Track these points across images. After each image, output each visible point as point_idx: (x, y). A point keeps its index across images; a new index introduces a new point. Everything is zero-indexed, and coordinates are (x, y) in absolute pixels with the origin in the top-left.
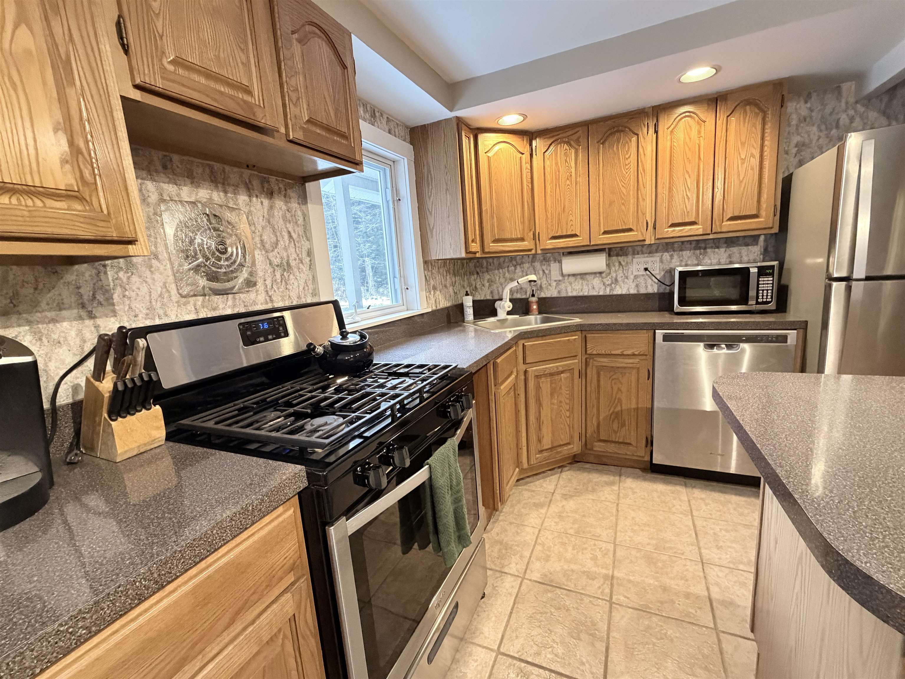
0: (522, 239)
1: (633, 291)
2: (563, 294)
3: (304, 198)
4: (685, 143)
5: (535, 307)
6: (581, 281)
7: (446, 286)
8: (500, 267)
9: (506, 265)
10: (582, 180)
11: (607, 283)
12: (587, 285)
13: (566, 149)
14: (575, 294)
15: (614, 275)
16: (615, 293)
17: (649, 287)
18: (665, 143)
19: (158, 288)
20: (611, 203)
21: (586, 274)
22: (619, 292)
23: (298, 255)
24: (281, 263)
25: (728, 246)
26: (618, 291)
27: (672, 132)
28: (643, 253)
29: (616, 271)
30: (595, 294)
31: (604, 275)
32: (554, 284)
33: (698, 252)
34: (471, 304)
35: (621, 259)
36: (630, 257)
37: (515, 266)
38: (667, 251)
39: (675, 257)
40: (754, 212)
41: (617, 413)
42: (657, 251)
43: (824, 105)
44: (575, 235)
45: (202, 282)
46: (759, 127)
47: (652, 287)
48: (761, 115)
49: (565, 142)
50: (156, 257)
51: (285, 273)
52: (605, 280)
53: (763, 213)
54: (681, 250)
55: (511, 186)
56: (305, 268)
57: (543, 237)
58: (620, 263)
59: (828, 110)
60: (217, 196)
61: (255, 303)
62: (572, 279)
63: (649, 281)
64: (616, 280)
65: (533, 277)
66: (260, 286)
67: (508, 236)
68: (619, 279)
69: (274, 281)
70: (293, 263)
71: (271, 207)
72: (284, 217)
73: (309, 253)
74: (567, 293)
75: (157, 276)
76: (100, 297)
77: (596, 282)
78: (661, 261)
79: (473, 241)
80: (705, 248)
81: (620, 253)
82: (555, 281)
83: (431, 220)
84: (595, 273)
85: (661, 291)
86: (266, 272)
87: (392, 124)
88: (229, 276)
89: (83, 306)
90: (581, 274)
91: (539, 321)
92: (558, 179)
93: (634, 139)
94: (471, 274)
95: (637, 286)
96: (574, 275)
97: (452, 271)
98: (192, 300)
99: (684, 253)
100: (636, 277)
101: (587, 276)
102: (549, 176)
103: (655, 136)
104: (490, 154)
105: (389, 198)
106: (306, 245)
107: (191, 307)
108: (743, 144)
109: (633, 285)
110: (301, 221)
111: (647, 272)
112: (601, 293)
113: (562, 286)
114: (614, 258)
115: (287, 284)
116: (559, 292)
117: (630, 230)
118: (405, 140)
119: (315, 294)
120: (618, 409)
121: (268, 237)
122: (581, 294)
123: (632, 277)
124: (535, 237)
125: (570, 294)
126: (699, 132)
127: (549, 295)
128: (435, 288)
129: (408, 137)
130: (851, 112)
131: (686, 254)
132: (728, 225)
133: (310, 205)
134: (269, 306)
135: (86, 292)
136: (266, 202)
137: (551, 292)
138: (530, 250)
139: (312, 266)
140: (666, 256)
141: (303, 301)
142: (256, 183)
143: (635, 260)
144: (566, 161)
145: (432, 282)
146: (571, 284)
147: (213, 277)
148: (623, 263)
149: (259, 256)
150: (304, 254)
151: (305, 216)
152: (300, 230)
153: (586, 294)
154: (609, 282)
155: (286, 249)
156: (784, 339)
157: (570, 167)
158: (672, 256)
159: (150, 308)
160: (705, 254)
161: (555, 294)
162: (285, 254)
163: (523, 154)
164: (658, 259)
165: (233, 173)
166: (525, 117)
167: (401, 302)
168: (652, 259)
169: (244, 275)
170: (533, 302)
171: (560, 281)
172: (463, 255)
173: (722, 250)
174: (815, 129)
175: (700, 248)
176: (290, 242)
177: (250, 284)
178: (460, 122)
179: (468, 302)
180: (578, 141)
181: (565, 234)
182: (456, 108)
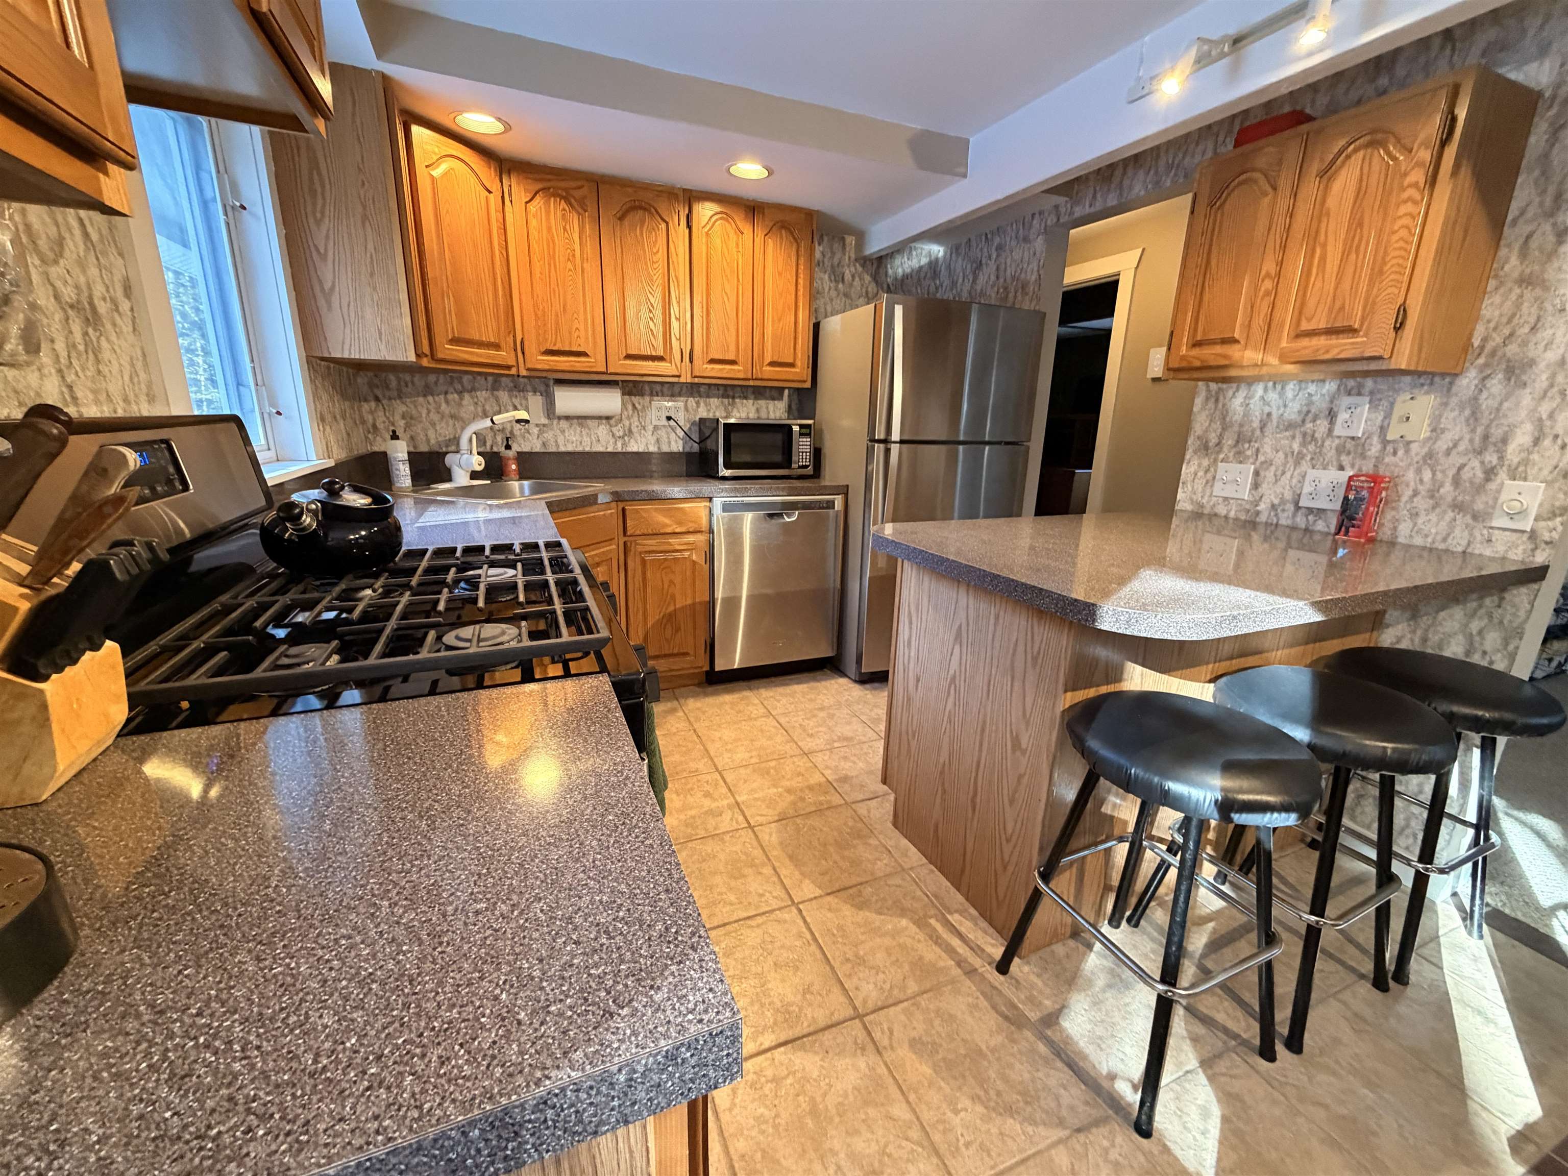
0: (497, 346)
1: (652, 448)
2: (553, 449)
4: (723, 254)
5: (514, 467)
6: (578, 429)
10: (591, 268)
11: (618, 434)
12: (589, 435)
13: (564, 210)
14: (570, 448)
15: (627, 423)
16: (629, 449)
17: (673, 443)
18: (700, 250)
21: (586, 418)
22: (635, 449)
23: (108, 291)
24: (78, 302)
25: (756, 398)
26: (633, 447)
27: (707, 233)
28: (663, 395)
29: (629, 418)
30: (601, 449)
31: (612, 422)
32: (535, 430)
33: (726, 401)
34: (405, 456)
35: (636, 399)
36: (647, 398)
38: (691, 395)
39: (702, 404)
40: (791, 361)
41: (670, 614)
42: (680, 395)
43: (833, 253)
44: (585, 354)
46: (794, 259)
47: (676, 445)
48: (795, 245)
49: (562, 197)
51: (90, 331)
52: (614, 429)
53: (799, 363)
54: (708, 396)
55: (475, 245)
56: (125, 326)
57: (531, 348)
58: (634, 407)
59: (836, 261)
62: (564, 424)
63: (673, 435)
64: (630, 431)
65: (523, 414)
67: (474, 335)
68: (634, 430)
73: (128, 290)
74: (558, 446)
77: (602, 430)
78: (686, 409)
80: (733, 398)
81: (634, 391)
82: (537, 425)
83: (326, 272)
84: (600, 418)
85: (687, 449)
86: (49, 316)
90: (579, 418)
91: (527, 492)
92: (552, 257)
93: (663, 227)
95: (658, 441)
96: (567, 418)
99: (712, 400)
100: (656, 428)
101: (589, 422)
102: (536, 246)
103: (687, 231)
104: (435, 173)
105: (212, 194)
108: (780, 274)
109: (652, 440)
111: (672, 423)
112: (610, 449)
113: (549, 435)
115: (98, 361)
116: (544, 444)
117: (660, 358)
120: (671, 608)
122: (580, 449)
123: (651, 428)
124: (521, 348)
125: (562, 449)
126: (737, 245)
127: (527, 449)
130: (853, 269)
132: (769, 371)
137: (530, 443)
138: (509, 367)
140: (692, 401)
143: (654, 404)
144: (565, 229)
146: (563, 432)
148: (639, 407)
153: (587, 449)
154: (621, 434)
156: (830, 505)
157: (571, 240)
158: (698, 403)
160: (733, 404)
161: (538, 448)
162: (82, 280)
163: (490, 192)
164: (682, 405)
166: (508, 127)
168: (675, 404)
169: (17, 314)
170: (509, 459)
171: (544, 425)
172: (409, 358)
173: (751, 402)
174: (826, 277)
175: (728, 397)
176: (87, 249)
177: (29, 342)
179: (399, 452)
180: (582, 203)
181: (567, 349)
182: (392, 57)
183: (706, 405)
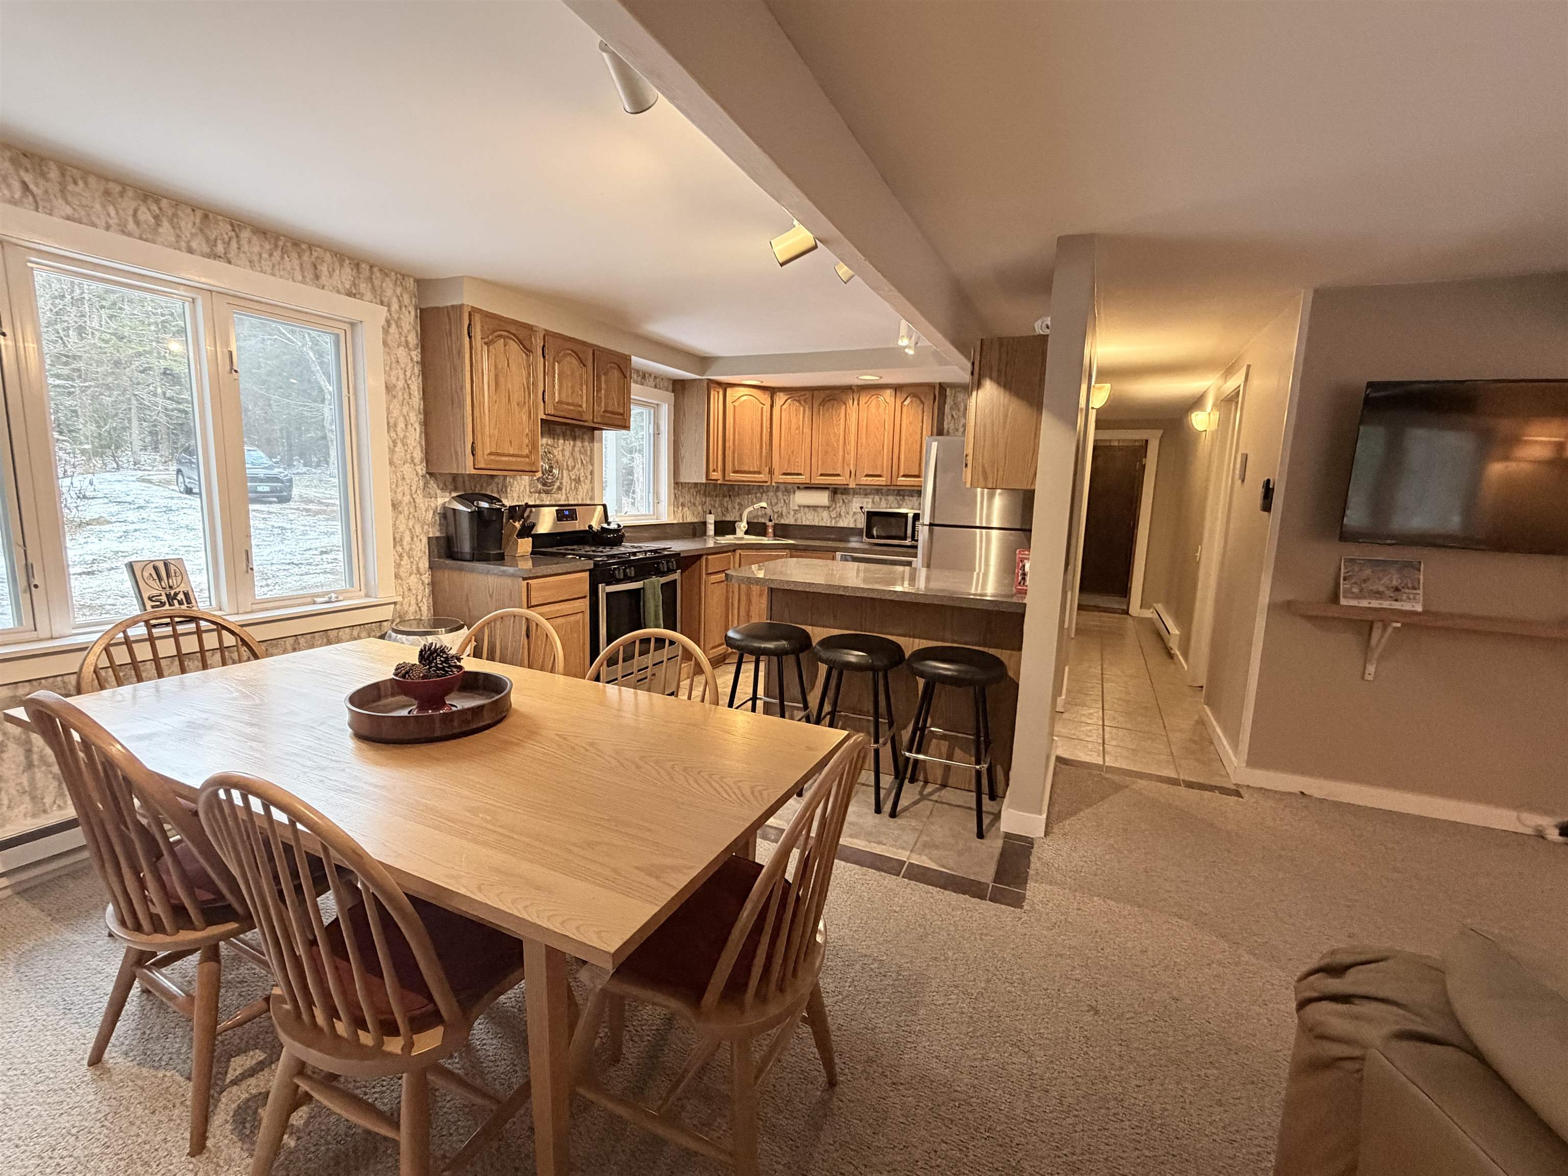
0: (759, 473)
1: (852, 525)
2: (799, 523)
3: (592, 439)
4: (876, 416)
5: (770, 530)
6: (813, 513)
7: (694, 504)
8: (749, 493)
9: (754, 491)
10: (807, 430)
12: (818, 516)
13: (797, 406)
14: (808, 523)
15: (839, 510)
16: (839, 525)
18: (864, 415)
20: (826, 452)
21: (817, 507)
23: (585, 474)
26: (842, 524)
27: (868, 406)
28: (860, 494)
29: (839, 507)
30: (824, 524)
31: (831, 509)
32: (792, 513)
33: (898, 498)
34: (713, 522)
35: (844, 497)
36: (851, 496)
37: (762, 494)
38: (877, 494)
39: (883, 500)
40: (916, 473)
42: (870, 494)
44: (799, 474)
45: (540, 486)
46: (920, 413)
48: (921, 406)
49: (797, 401)
51: (577, 485)
52: (831, 513)
54: (887, 495)
55: (752, 430)
56: (588, 482)
57: (777, 472)
58: (844, 501)
60: (550, 441)
62: (806, 510)
64: (840, 514)
65: (764, 504)
66: (564, 491)
67: (746, 468)
68: (843, 514)
69: (571, 488)
70: (582, 479)
71: (574, 446)
72: (580, 452)
73: (592, 473)
74: (802, 521)
75: (523, 482)
77: (825, 514)
78: (873, 502)
79: (714, 471)
80: (904, 496)
81: (836, 493)
82: (793, 510)
83: (683, 451)
84: (823, 507)
86: (567, 483)
87: (658, 380)
88: (552, 484)
90: (813, 507)
92: (790, 428)
93: (844, 407)
94: (724, 496)
95: (855, 521)
96: (808, 507)
97: (702, 492)
100: (855, 513)
101: (817, 509)
102: (784, 425)
103: (857, 407)
104: (736, 404)
105: (651, 431)
106: (590, 467)
109: (852, 520)
110: (589, 452)
111: (863, 510)
112: (828, 524)
113: (799, 515)
114: (839, 496)
116: (796, 520)
117: (838, 475)
118: (667, 390)
119: (592, 498)
121: (571, 463)
122: (813, 524)
123: (851, 513)
124: (771, 472)
125: (804, 523)
126: (885, 410)
127: (787, 522)
128: (683, 505)
129: (671, 388)
131: (891, 498)
132: (902, 480)
133: (595, 444)
134: (566, 503)
136: (572, 443)
137: (789, 520)
138: (766, 482)
139: (592, 481)
140: (877, 498)
141: (585, 502)
142: (568, 432)
143: (855, 500)
144: (797, 413)
145: (681, 500)
146: (805, 514)
147: (544, 484)
148: (846, 501)
149: (565, 473)
150: (588, 474)
151: (592, 450)
152: (588, 459)
153: (816, 524)
154: (834, 516)
155: (579, 470)
157: (799, 419)
158: (881, 499)
160: (903, 500)
161: (792, 522)
162: (578, 473)
163: (765, 404)
164: (870, 500)
165: (558, 429)
167: (652, 513)
168: (866, 500)
169: (558, 484)
170: (767, 527)
171: (797, 510)
172: (704, 481)
175: (900, 495)
177: (561, 490)
178: (710, 381)
179: (711, 519)
180: (805, 401)
181: (792, 471)
182: (708, 373)
183: (886, 500)
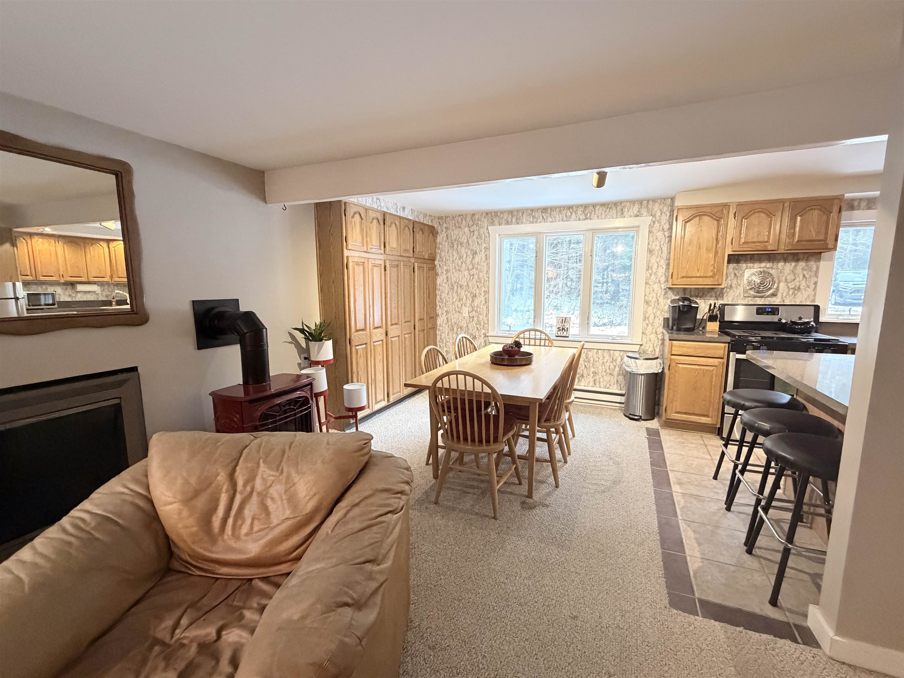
3: (818, 260)
19: (737, 294)
23: (807, 284)
24: (794, 287)
45: (753, 293)
50: (740, 285)
51: (796, 291)
60: (769, 265)
61: (774, 302)
66: (779, 295)
69: (788, 294)
70: (802, 288)
71: (796, 265)
72: (803, 269)
75: (738, 291)
76: (721, 295)
86: (784, 291)
89: (716, 297)
98: (747, 298)
106: (814, 280)
107: (746, 300)
115: (795, 296)
121: (791, 277)
133: (822, 262)
135: (718, 294)
136: (794, 264)
139: (815, 289)
142: (790, 258)
147: (757, 292)
149: (782, 285)
150: (811, 284)
152: (812, 273)
155: (800, 282)
159: (733, 299)
162: (798, 284)
176: (804, 279)
177: (774, 295)
